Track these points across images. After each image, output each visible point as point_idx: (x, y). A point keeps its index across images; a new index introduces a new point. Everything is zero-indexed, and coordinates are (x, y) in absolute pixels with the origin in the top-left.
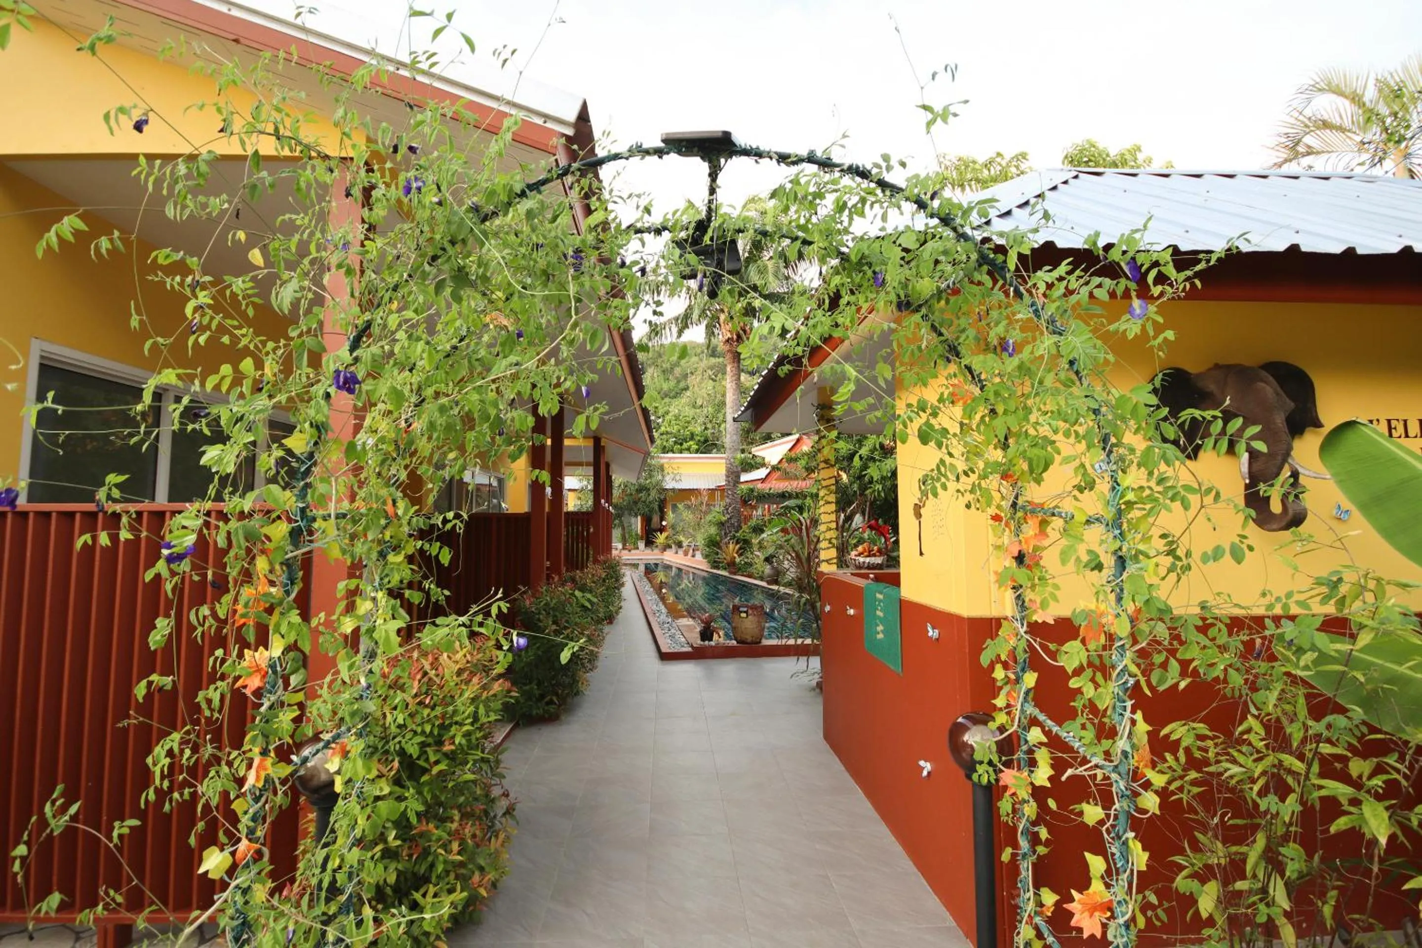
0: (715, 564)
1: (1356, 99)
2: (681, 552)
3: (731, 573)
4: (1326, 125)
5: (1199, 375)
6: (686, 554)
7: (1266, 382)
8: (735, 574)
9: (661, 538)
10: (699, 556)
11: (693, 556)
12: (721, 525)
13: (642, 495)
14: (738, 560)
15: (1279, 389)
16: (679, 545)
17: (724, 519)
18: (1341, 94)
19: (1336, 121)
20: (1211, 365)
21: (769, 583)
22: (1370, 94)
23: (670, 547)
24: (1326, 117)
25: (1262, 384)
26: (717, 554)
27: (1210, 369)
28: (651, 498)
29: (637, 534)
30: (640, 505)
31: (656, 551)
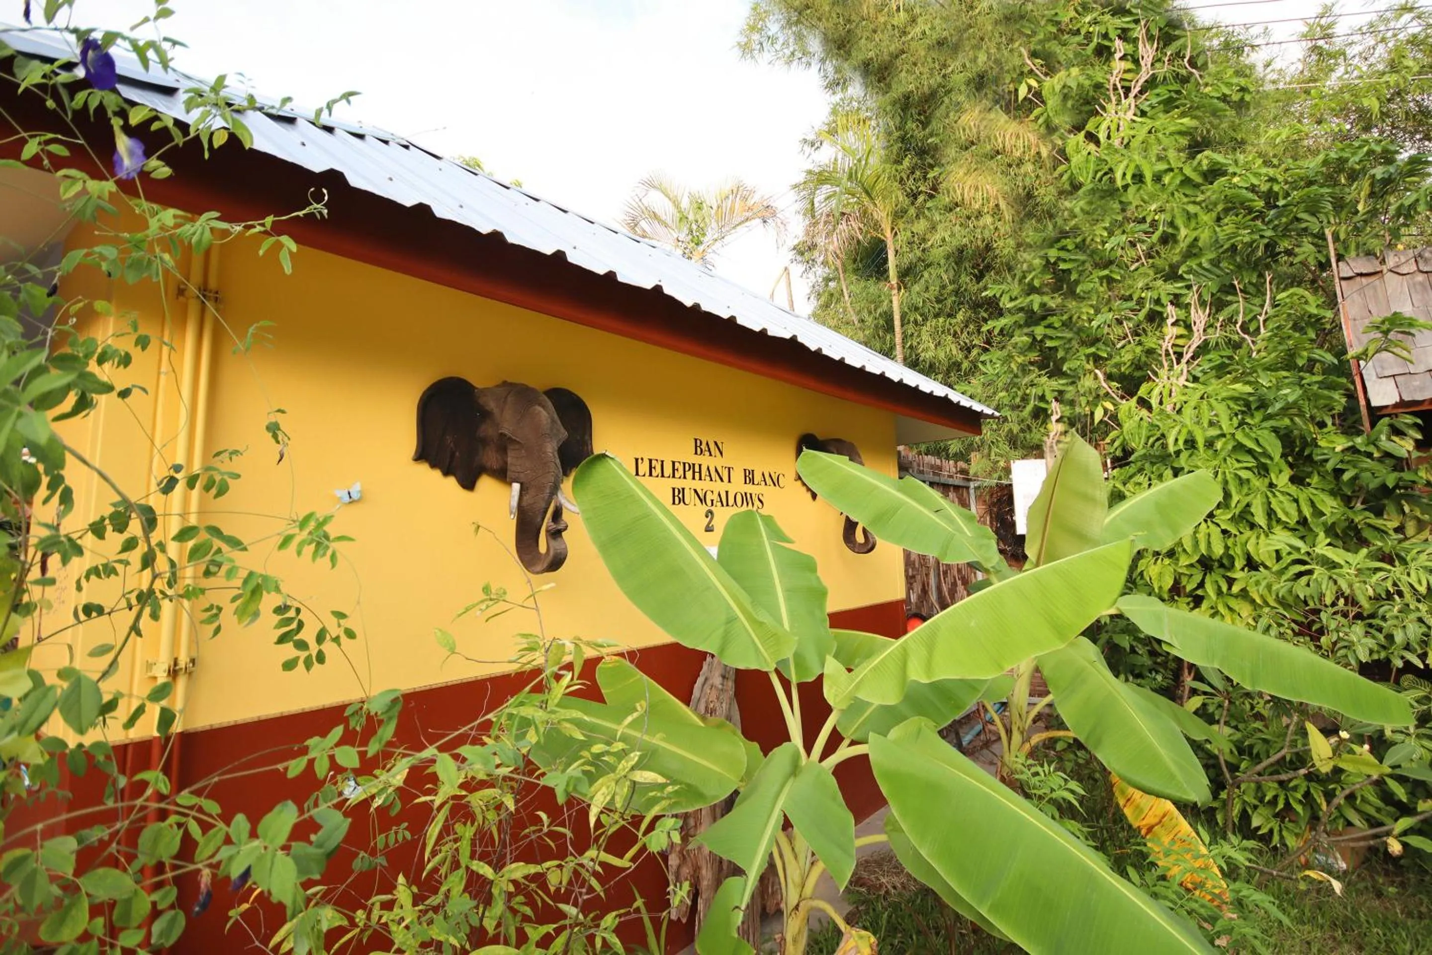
1: (677, 204)
4: (655, 216)
5: (484, 391)
7: (543, 407)
15: (556, 416)
18: (667, 196)
19: (663, 217)
20: (499, 382)
22: (685, 203)
24: (656, 211)
25: (540, 409)
27: (497, 386)
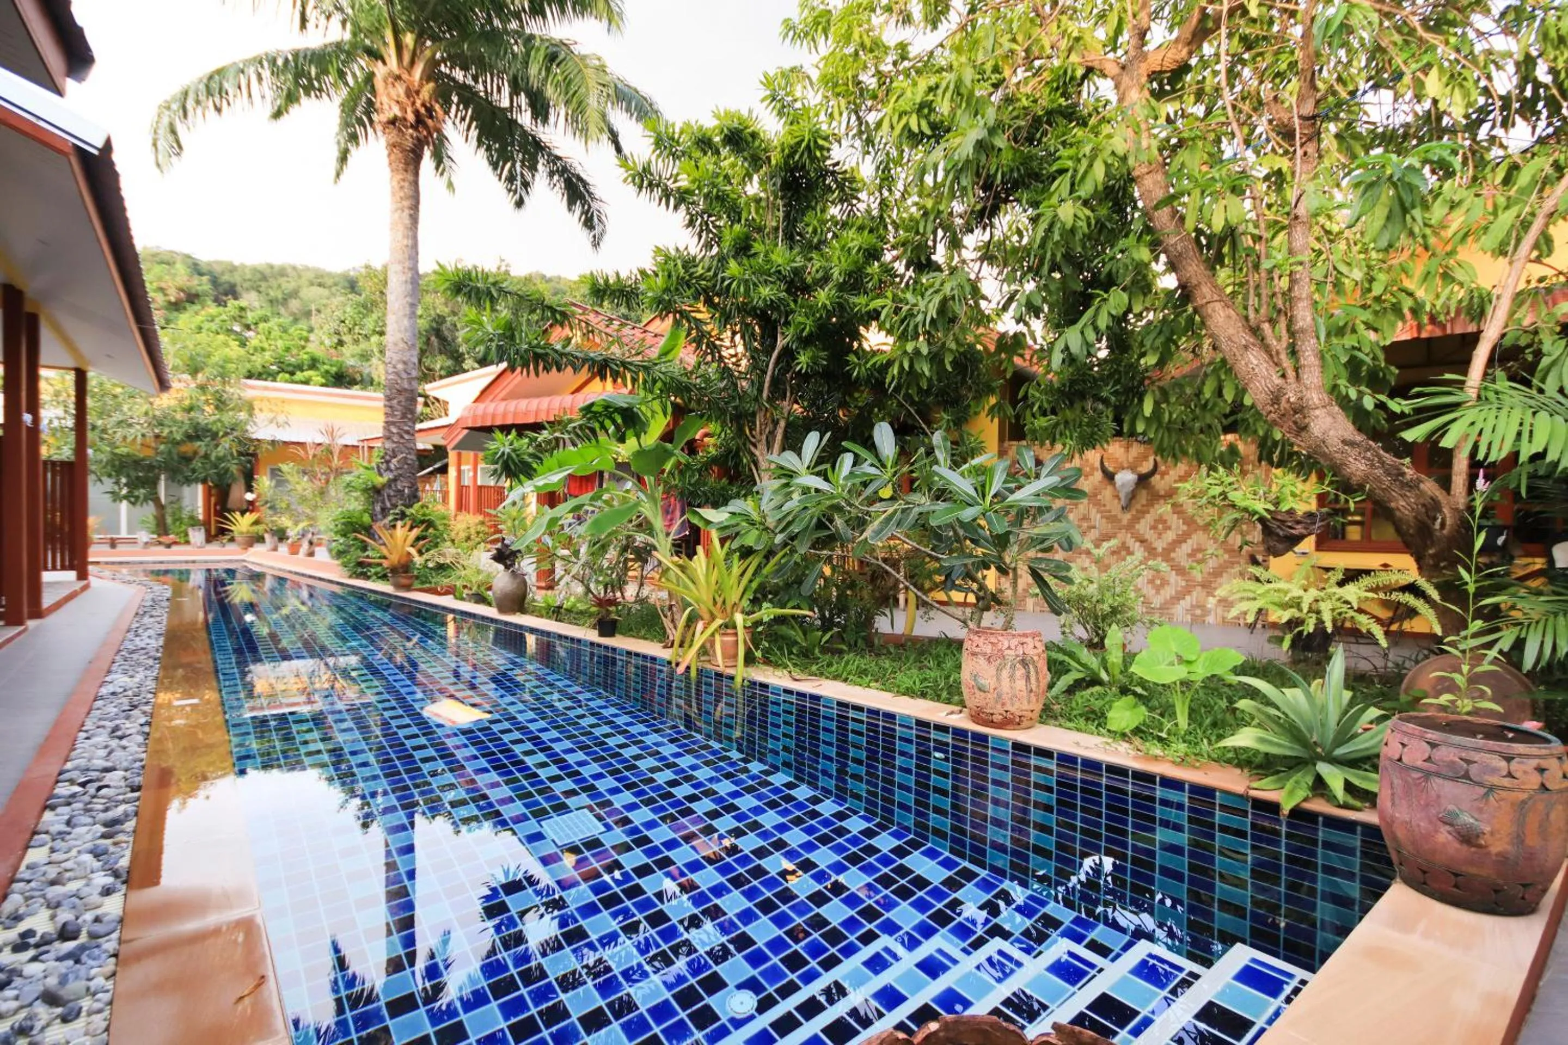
0: (361, 569)
2: (283, 549)
3: (398, 586)
6: (294, 550)
8: (408, 588)
9: (242, 524)
10: (322, 554)
11: (311, 554)
12: (375, 492)
13: (201, 446)
14: (418, 560)
16: (281, 535)
17: (380, 480)
21: (502, 610)
23: (260, 539)
26: (365, 549)
28: (221, 451)
29: (192, 518)
30: (197, 464)
31: (231, 547)
